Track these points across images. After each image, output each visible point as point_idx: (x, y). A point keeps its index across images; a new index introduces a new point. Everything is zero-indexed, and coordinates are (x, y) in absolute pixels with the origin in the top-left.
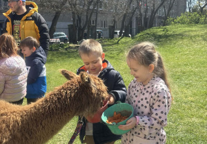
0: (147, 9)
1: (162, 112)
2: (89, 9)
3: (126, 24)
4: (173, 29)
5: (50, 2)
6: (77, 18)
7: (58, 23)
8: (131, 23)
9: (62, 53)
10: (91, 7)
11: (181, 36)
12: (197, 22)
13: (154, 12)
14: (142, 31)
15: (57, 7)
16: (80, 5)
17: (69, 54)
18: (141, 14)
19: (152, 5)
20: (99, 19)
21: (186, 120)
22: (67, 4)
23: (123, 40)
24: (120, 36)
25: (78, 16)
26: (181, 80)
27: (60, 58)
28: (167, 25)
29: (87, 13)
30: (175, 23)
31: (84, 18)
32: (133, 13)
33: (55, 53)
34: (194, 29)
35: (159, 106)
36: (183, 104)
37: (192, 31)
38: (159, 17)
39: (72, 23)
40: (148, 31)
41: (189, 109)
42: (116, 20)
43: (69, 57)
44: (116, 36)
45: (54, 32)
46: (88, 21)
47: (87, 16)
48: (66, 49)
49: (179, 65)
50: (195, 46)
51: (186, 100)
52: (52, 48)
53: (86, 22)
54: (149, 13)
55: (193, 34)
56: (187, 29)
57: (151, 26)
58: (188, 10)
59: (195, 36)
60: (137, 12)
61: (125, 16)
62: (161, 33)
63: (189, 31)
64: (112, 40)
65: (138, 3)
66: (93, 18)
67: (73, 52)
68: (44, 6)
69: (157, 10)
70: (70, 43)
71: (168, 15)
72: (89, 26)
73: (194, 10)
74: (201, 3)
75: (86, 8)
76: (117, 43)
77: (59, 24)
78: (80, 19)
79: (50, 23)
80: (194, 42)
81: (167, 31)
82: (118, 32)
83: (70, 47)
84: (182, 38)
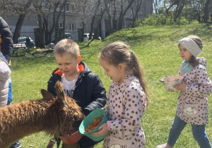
0: (115, 11)
1: (133, 112)
2: (55, 11)
3: (95, 26)
4: (141, 30)
5: (12, 4)
6: (43, 21)
7: (22, 27)
8: (100, 26)
9: (28, 59)
10: (58, 10)
11: (150, 37)
12: (164, 23)
13: (122, 14)
14: (111, 33)
15: (21, 10)
16: (46, 7)
17: (36, 59)
18: (109, 17)
19: (120, 7)
20: (67, 21)
21: (161, 119)
22: (32, 7)
23: (94, 43)
24: (90, 38)
25: (44, 19)
26: (153, 80)
27: (26, 64)
28: (136, 26)
29: (54, 15)
30: (143, 24)
31: (50, 21)
32: (102, 15)
33: (21, 58)
34: (161, 30)
35: (130, 105)
36: (157, 104)
37: (160, 32)
38: (128, 19)
39: (38, 27)
40: (117, 33)
41: (163, 108)
42: (85, 22)
43: (37, 63)
44: (86, 39)
45: (19, 36)
46: (55, 24)
47: (54, 19)
48: (33, 54)
49: (150, 66)
50: (164, 46)
51: (158, 99)
52: (17, 54)
53: (53, 25)
54: (118, 16)
55: (160, 35)
56: (154, 30)
57: (120, 28)
58: (154, 12)
59: (163, 37)
60: (106, 14)
61: (94, 18)
62: (130, 35)
63: (157, 32)
64: (82, 43)
65: (106, 5)
66: (61, 21)
67: (40, 57)
68: (6, 8)
69: (125, 12)
70: (37, 47)
71: (136, 16)
72: (56, 30)
73: (161, 12)
74: (166, 5)
75: (52, 11)
76: (88, 46)
77: (24, 28)
78: (46, 22)
79: (14, 28)
80: (162, 42)
81: (136, 32)
82: (88, 34)
83: (37, 52)
84: (150, 39)
